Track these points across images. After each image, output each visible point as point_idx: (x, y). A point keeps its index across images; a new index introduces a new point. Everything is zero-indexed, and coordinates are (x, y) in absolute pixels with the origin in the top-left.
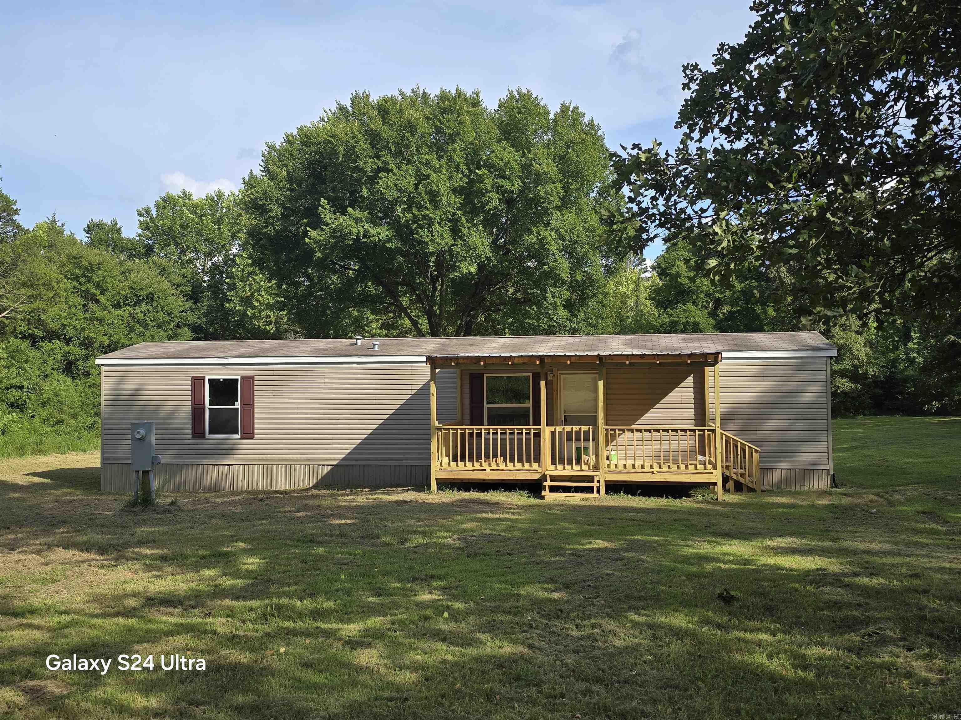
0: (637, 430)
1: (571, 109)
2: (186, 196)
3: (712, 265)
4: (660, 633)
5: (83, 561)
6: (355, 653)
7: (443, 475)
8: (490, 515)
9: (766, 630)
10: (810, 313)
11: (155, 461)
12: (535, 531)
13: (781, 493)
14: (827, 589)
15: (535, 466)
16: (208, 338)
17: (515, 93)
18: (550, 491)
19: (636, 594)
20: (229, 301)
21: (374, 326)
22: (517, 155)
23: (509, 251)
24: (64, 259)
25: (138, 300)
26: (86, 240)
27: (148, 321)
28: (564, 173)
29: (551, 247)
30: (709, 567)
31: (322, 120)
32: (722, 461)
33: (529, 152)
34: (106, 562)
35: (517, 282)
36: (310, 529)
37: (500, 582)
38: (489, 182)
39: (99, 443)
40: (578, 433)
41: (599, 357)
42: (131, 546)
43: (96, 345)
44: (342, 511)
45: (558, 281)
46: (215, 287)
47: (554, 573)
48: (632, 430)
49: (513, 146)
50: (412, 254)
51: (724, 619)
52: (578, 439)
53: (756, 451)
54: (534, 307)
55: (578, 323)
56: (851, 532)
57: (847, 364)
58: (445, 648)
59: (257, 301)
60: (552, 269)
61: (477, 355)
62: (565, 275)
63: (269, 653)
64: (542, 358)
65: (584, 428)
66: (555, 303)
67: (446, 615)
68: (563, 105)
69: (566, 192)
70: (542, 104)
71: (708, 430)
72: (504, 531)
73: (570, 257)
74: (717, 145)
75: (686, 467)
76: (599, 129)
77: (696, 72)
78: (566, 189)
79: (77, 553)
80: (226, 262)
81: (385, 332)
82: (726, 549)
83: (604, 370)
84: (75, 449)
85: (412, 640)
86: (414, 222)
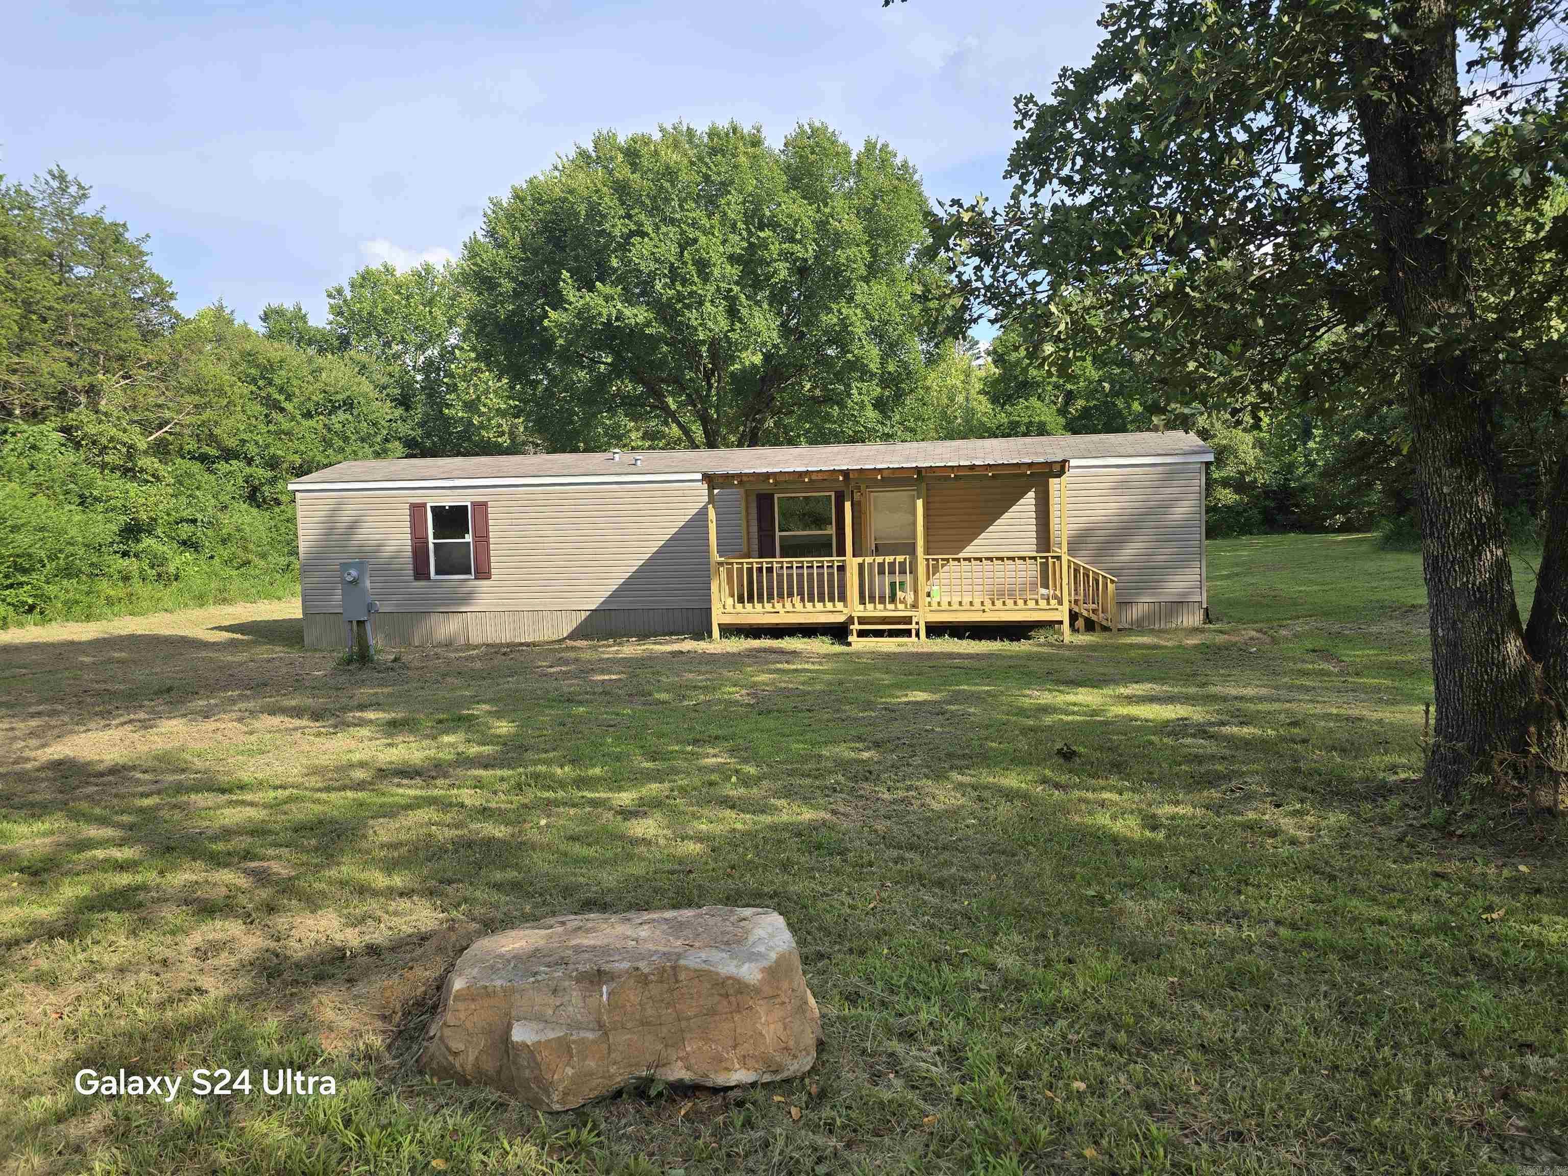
0: (965, 559)
1: (878, 147)
2: (389, 271)
3: (1047, 353)
4: (986, 794)
5: (295, 729)
6: (628, 824)
7: (727, 620)
8: (786, 666)
9: (1112, 789)
10: (1163, 411)
11: (370, 608)
12: (840, 683)
13: (1142, 632)
14: (1189, 741)
15: (840, 606)
16: (425, 453)
17: (807, 127)
18: (858, 636)
19: (960, 752)
20: (449, 406)
21: (633, 435)
22: (811, 210)
23: (803, 335)
24: (237, 357)
25: (333, 406)
26: (263, 330)
27: (349, 434)
28: (871, 233)
29: (856, 330)
30: (1048, 720)
31: (556, 168)
32: (1070, 595)
33: (826, 205)
34: (322, 730)
35: (815, 376)
36: (569, 686)
37: (798, 742)
38: (775, 248)
39: (298, 588)
40: (891, 565)
41: (918, 470)
42: (351, 711)
43: (285, 466)
44: (607, 666)
45: (865, 374)
46: (431, 389)
47: (862, 730)
48: (958, 560)
49: (804, 197)
50: (680, 342)
51: (1063, 779)
52: (892, 572)
53: (1112, 581)
54: (836, 407)
55: (893, 426)
56: (1222, 675)
57: (1230, 471)
58: (734, 816)
59: (484, 406)
60: (858, 359)
61: (764, 470)
62: (874, 367)
63: (527, 826)
64: (846, 473)
65: (900, 558)
66: (863, 401)
67: (734, 779)
68: (868, 142)
69: (874, 256)
70: (841, 140)
71: (1053, 557)
72: (803, 684)
73: (881, 342)
74: (1056, 200)
75: (1025, 602)
76: (915, 172)
77: (1031, 106)
78: (874, 253)
79: (286, 719)
80: (442, 356)
81: (648, 444)
82: (1071, 698)
83: (924, 485)
84: (269, 596)
85: (695, 808)
86: (679, 301)
